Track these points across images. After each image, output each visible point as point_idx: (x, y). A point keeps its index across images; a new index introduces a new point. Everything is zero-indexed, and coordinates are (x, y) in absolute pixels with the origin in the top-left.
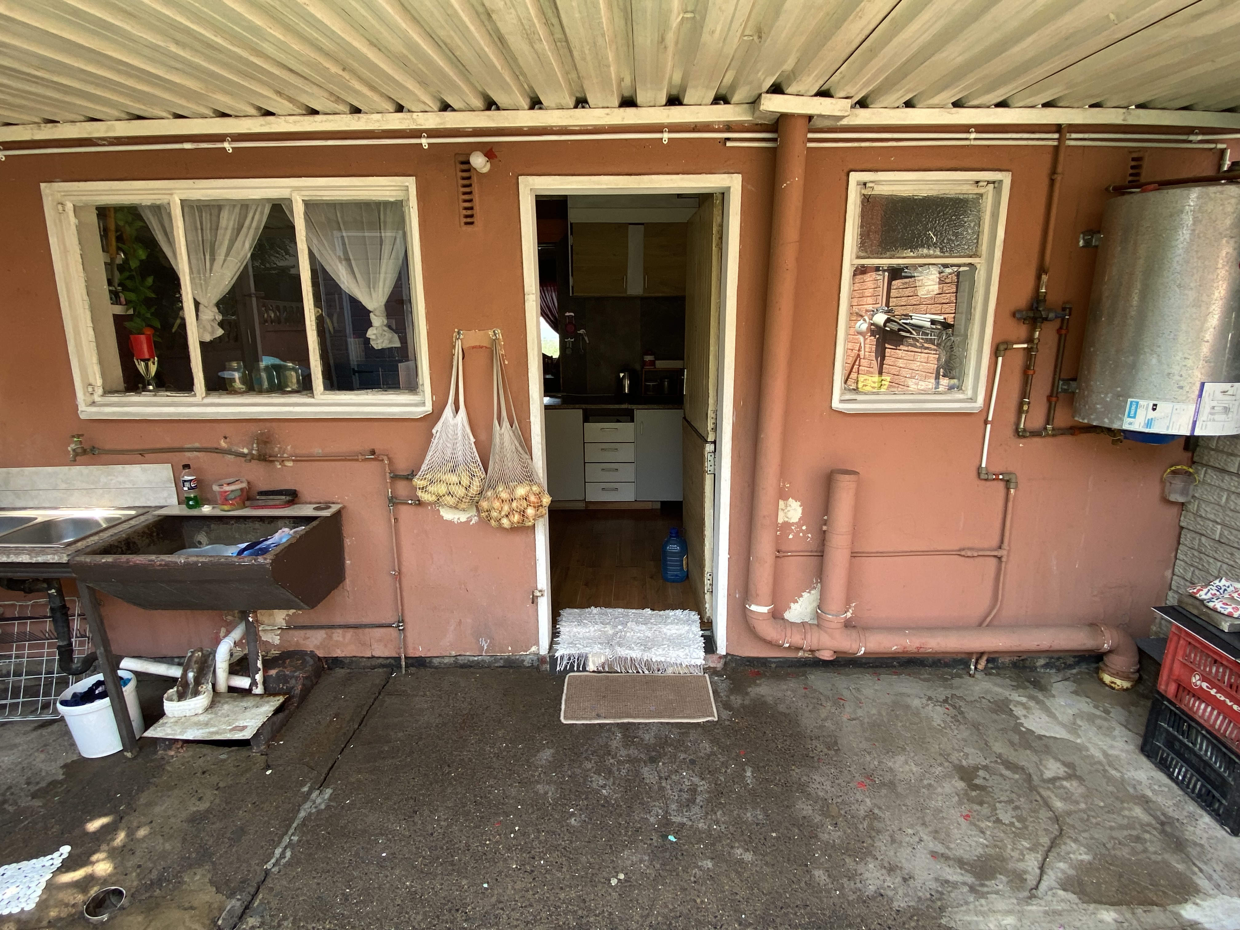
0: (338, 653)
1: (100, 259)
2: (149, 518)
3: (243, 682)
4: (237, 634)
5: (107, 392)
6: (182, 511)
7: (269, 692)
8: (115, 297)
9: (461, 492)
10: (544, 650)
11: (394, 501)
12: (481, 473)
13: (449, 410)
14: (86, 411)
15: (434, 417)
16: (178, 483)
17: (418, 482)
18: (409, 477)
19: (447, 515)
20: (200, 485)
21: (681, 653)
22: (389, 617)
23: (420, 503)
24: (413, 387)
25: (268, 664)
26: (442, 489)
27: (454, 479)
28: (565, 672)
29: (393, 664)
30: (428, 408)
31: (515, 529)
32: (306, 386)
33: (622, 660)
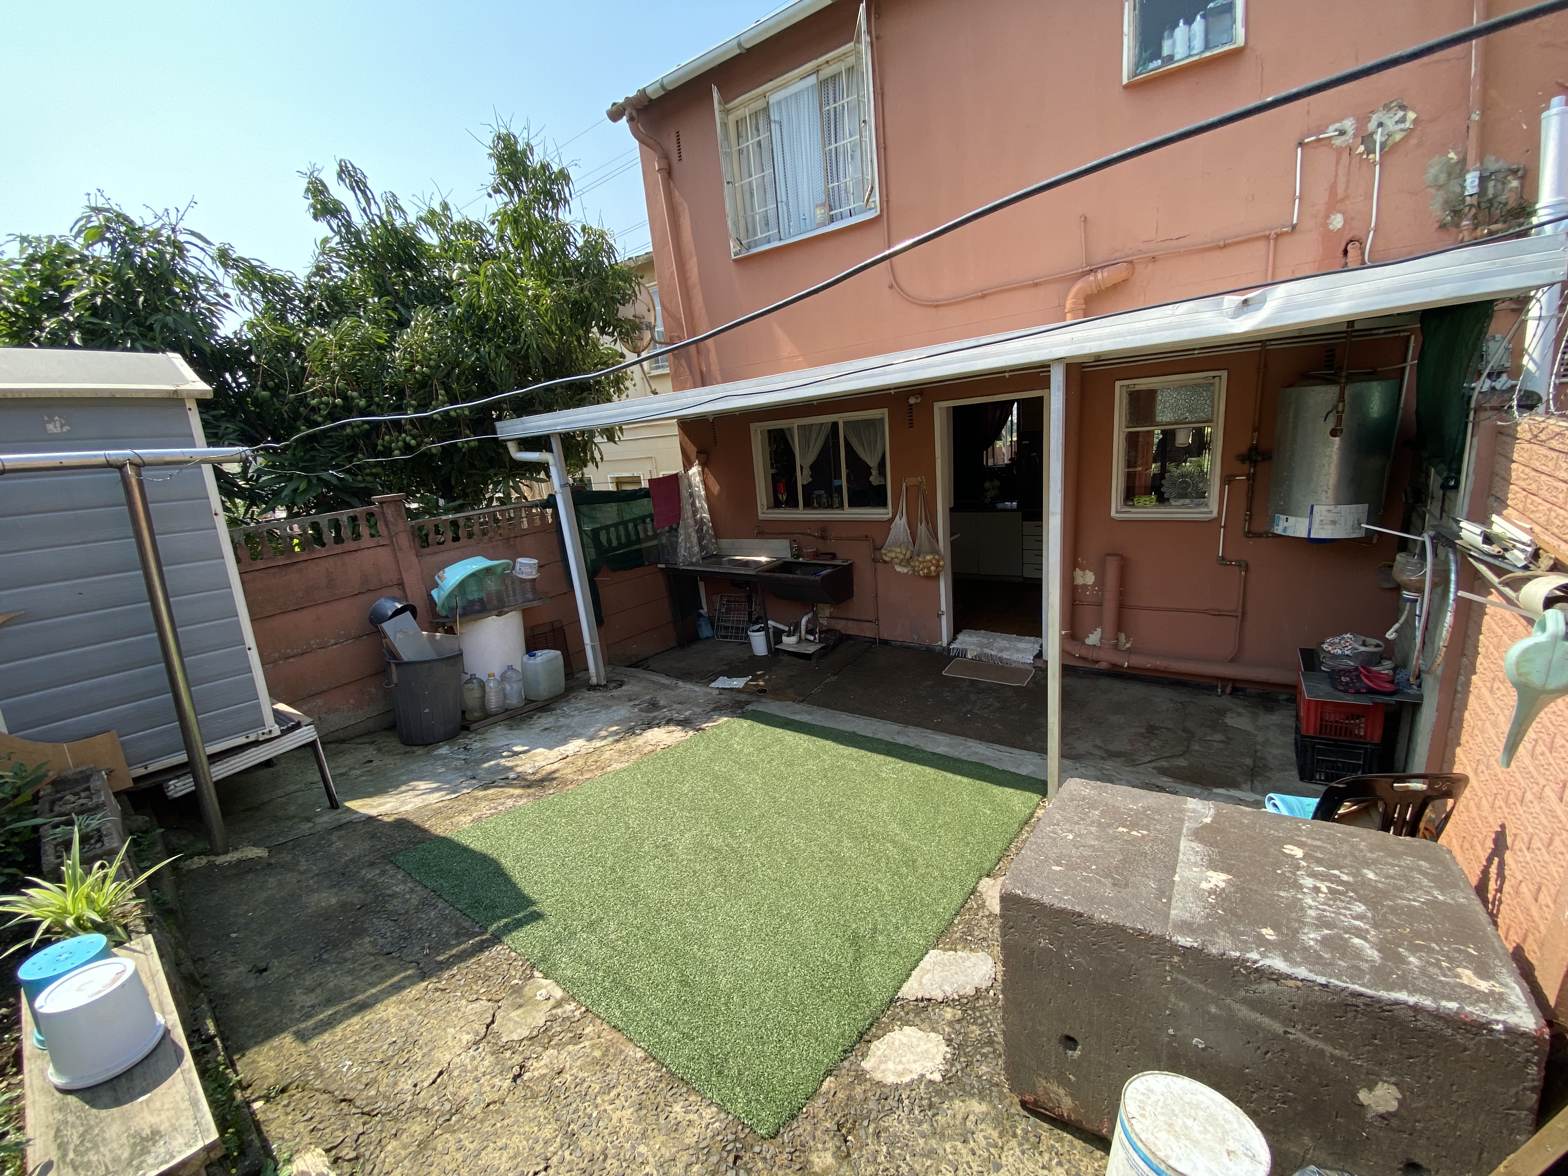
0: (850, 633)
1: (768, 449)
2: (780, 562)
3: (811, 638)
4: (810, 615)
5: (768, 508)
6: (793, 560)
7: (820, 642)
8: (772, 468)
9: (901, 556)
10: (945, 644)
11: (875, 560)
12: (911, 548)
13: (898, 517)
14: (761, 516)
15: (892, 520)
16: (791, 548)
17: (883, 551)
18: (880, 549)
19: (898, 569)
20: (799, 549)
21: (1020, 656)
22: (873, 619)
23: (885, 562)
24: (884, 504)
25: (821, 632)
26: (893, 555)
27: (898, 550)
28: (955, 657)
29: (873, 641)
30: (890, 516)
31: (928, 577)
32: (841, 506)
33: (986, 655)
